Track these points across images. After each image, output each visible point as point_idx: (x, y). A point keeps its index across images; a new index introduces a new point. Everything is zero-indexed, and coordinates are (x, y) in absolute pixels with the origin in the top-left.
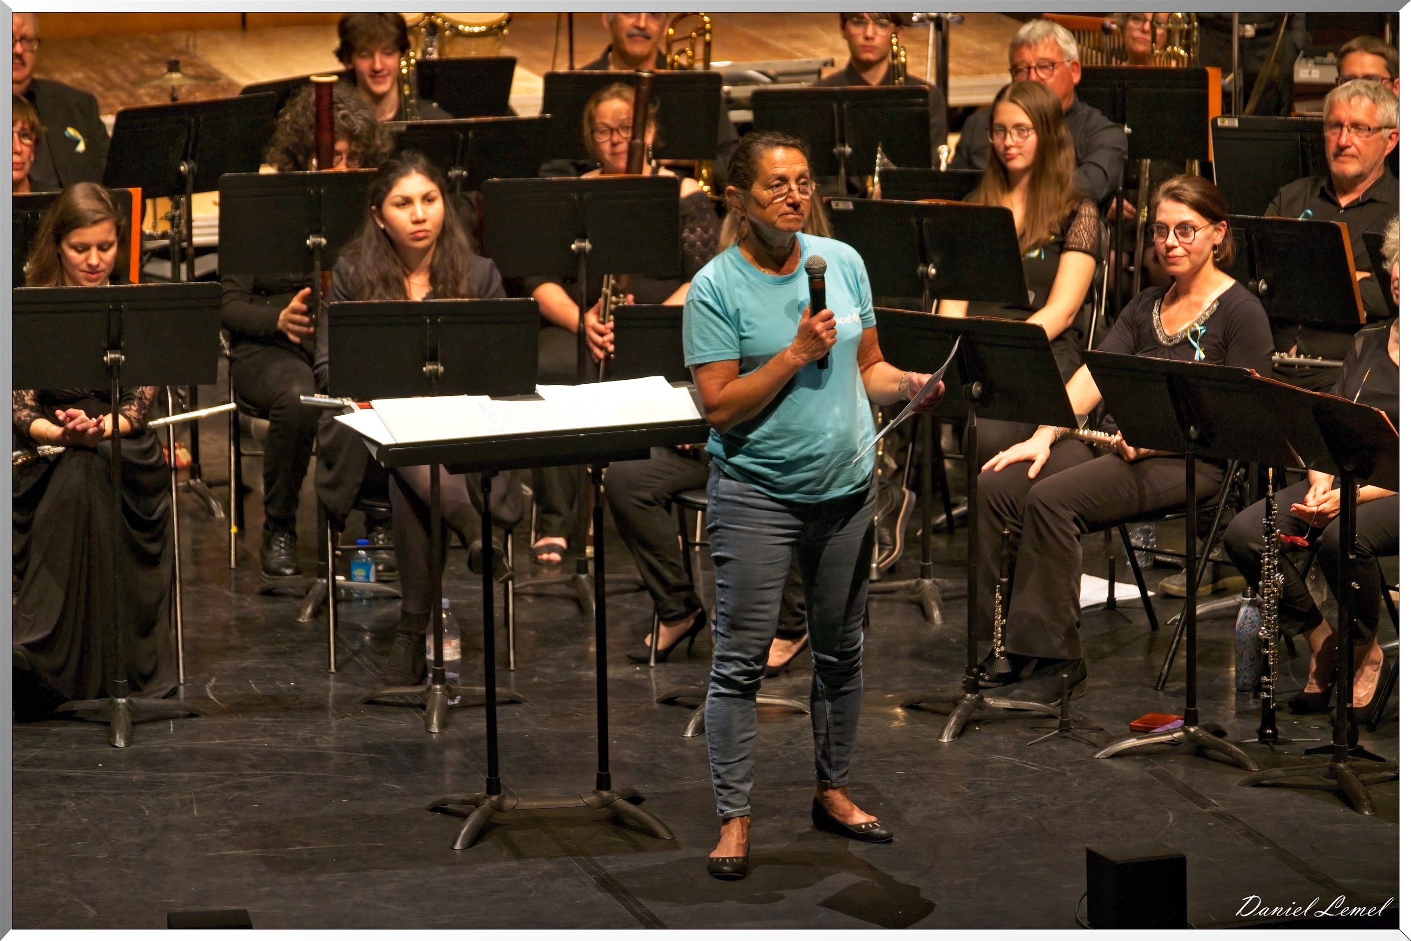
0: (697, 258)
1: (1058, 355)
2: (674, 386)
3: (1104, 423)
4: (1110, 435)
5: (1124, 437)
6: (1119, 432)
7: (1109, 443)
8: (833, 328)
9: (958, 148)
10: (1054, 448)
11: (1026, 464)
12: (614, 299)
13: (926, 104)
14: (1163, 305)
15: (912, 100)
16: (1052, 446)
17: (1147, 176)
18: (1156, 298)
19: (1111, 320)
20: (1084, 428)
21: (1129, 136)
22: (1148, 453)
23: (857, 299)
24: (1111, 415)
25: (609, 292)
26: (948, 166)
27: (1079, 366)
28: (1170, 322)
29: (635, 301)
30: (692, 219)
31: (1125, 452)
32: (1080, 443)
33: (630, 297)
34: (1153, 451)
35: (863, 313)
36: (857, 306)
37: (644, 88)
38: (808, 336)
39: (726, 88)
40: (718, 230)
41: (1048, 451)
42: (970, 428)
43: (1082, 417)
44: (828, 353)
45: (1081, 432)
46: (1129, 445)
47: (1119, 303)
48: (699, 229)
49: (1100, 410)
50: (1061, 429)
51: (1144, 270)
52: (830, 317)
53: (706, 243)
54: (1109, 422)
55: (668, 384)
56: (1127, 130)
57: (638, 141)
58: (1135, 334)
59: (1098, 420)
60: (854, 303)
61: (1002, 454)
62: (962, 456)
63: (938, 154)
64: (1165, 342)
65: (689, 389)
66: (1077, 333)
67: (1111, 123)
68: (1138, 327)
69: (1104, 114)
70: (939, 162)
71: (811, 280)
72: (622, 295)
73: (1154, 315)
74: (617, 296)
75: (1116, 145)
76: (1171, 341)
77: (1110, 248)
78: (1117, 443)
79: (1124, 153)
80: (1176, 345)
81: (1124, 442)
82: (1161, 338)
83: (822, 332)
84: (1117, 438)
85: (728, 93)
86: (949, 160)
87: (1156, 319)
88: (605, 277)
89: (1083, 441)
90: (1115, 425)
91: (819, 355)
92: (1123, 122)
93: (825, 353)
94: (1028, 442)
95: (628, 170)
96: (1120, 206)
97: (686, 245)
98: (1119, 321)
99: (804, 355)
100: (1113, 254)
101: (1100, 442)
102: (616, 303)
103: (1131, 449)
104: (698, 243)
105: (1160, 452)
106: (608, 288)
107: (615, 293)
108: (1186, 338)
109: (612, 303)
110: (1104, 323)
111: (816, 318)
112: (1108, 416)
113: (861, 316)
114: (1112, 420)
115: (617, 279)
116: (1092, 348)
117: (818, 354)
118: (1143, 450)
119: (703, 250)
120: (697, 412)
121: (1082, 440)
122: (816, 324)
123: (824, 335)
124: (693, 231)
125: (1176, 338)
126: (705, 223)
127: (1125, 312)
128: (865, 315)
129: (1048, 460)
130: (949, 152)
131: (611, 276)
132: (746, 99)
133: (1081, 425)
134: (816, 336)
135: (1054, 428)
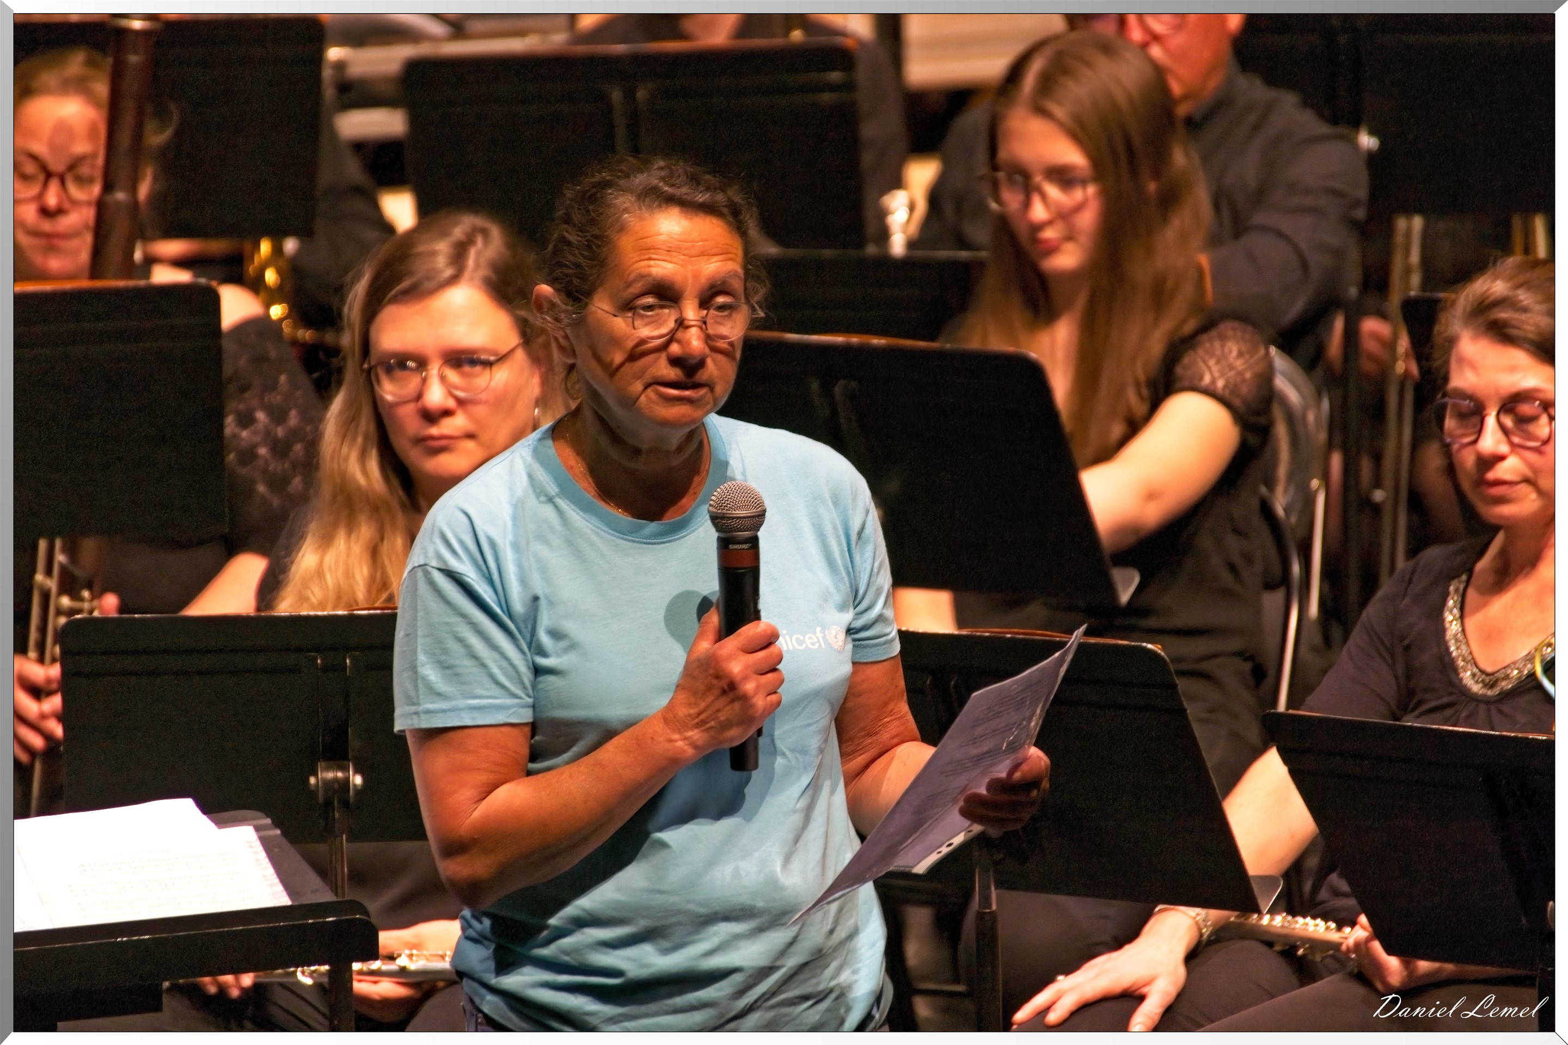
0: (261, 488)
1: (1202, 721)
2: (220, 823)
3: (1324, 894)
4: (1339, 928)
5: (1379, 932)
6: (1363, 919)
7: (1336, 946)
8: (774, 670)
9: (935, 197)
10: (1195, 962)
11: (1125, 1004)
12: (65, 601)
13: (849, 86)
14: (1472, 594)
15: (814, 77)
16: (1191, 957)
17: (1415, 257)
18: (1452, 576)
19: (1336, 632)
20: (1272, 911)
21: (1372, 159)
22: (1439, 971)
23: (845, 587)
24: (1341, 875)
25: (52, 584)
26: (911, 244)
27: (1258, 752)
28: (1492, 636)
29: (122, 609)
30: (244, 389)
31: (1379, 967)
32: (1263, 949)
33: (111, 601)
34: (1449, 967)
35: (858, 624)
36: (842, 608)
37: (133, 59)
38: (709, 688)
39: (334, 53)
40: (314, 420)
41: (1181, 971)
42: (981, 916)
43: (1268, 881)
44: (759, 732)
45: (1266, 920)
46: (1390, 951)
47: (1353, 587)
48: (261, 416)
49: (1313, 862)
50: (1215, 915)
51: (1416, 501)
52: (770, 640)
53: (280, 449)
54: (1336, 893)
55: (204, 818)
56: (1367, 141)
57: (120, 196)
58: (1400, 669)
59: (1307, 887)
60: (838, 598)
61: (1063, 982)
62: (960, 988)
63: (882, 214)
64: (1476, 688)
65: (257, 829)
66: (1247, 667)
67: (1325, 129)
68: (1407, 648)
69: (1307, 103)
70: (884, 234)
71: (724, 544)
72: (86, 594)
73: (1449, 617)
74: (75, 596)
75: (1337, 185)
76: (1492, 686)
77: (1330, 446)
78: (1357, 945)
79: (1356, 204)
80: (1506, 696)
81: (1377, 946)
82: (1467, 677)
83: (745, 678)
84: (1358, 933)
85: (340, 66)
86: (913, 228)
87: (1453, 627)
88: (43, 545)
89: (1270, 944)
90: (1352, 902)
91: (736, 736)
92: (1355, 124)
93: (753, 731)
94: (1129, 950)
95: (96, 267)
96: (1351, 335)
97: (232, 457)
98: (1357, 637)
99: (695, 734)
100: (1336, 461)
101: (1316, 945)
102: (71, 612)
103: (1393, 963)
104: (262, 451)
105: (1472, 968)
106: (49, 572)
107: (69, 585)
108: (1532, 675)
109: (59, 612)
110: (1317, 639)
111: (732, 643)
112: (1334, 878)
113: (850, 631)
114: (1344, 887)
115: (72, 550)
116: (1291, 703)
117: (733, 732)
118: (1424, 965)
119: (275, 466)
120: (280, 888)
121: (1268, 940)
122: (731, 657)
123: (749, 687)
124: (246, 420)
125: (1507, 677)
126: (276, 398)
127: (1373, 612)
128: (865, 628)
129: (1180, 996)
130: (912, 207)
131: (58, 543)
132: (387, 80)
133: (1265, 906)
134: (730, 689)
135: (1193, 912)
